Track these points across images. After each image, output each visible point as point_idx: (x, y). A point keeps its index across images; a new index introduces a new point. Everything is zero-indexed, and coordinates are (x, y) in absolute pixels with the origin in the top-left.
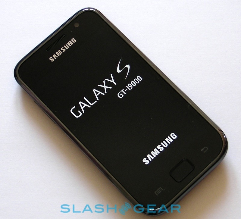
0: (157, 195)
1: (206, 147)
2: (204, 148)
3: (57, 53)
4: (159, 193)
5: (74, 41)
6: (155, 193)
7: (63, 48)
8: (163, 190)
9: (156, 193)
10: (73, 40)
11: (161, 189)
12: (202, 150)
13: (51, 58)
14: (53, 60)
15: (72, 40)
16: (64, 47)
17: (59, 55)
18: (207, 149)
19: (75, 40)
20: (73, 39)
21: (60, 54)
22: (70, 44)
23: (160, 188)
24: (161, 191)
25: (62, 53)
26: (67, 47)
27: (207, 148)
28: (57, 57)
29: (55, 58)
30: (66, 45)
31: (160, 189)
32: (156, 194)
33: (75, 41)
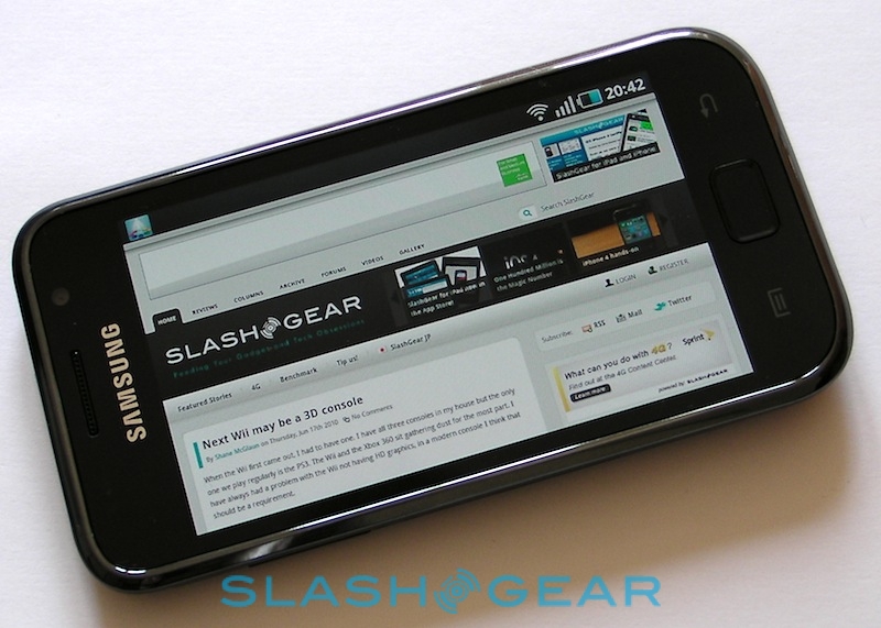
0: (788, 313)
1: (701, 100)
2: (703, 106)
3: (123, 407)
4: (785, 307)
5: (114, 330)
6: (778, 316)
7: (117, 378)
8: (779, 289)
9: (779, 312)
11: (775, 290)
12: (705, 112)
13: (130, 432)
14: (141, 433)
16: (116, 374)
17: (136, 405)
18: (712, 99)
20: (105, 329)
21: (134, 397)
22: (114, 348)
23: (769, 293)
24: (781, 296)
25: (133, 390)
26: (123, 364)
27: (709, 95)
28: (138, 412)
29: (140, 421)
30: (111, 363)
31: (773, 295)
32: (781, 315)
33: (116, 326)
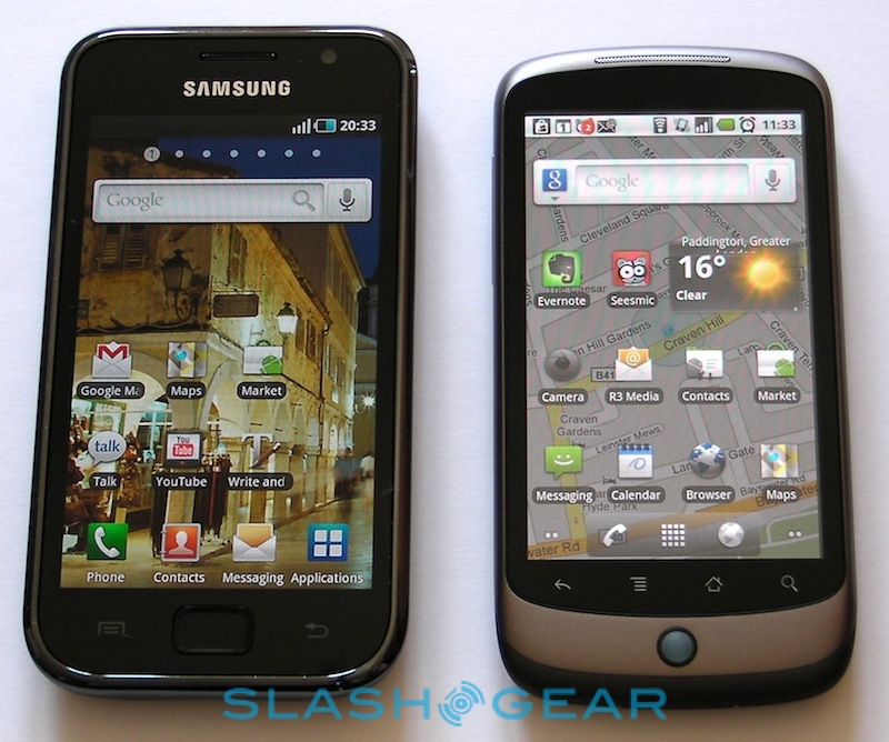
0: (99, 633)
1: (324, 627)
2: (317, 626)
3: (216, 84)
4: (106, 633)
5: (284, 91)
6: (100, 623)
7: (242, 84)
8: (123, 633)
9: (103, 626)
10: (285, 85)
11: (123, 629)
12: (311, 626)
14: (189, 92)
15: (281, 84)
16: (246, 84)
17: (214, 94)
18: (322, 636)
19: (288, 90)
20: (287, 84)
22: (269, 88)
23: (123, 624)
24: (117, 633)
25: (228, 94)
26: (253, 91)
27: (326, 635)
28: (207, 94)
29: (200, 94)
30: (256, 83)
31: (121, 626)
32: (100, 627)
33: (287, 93)
